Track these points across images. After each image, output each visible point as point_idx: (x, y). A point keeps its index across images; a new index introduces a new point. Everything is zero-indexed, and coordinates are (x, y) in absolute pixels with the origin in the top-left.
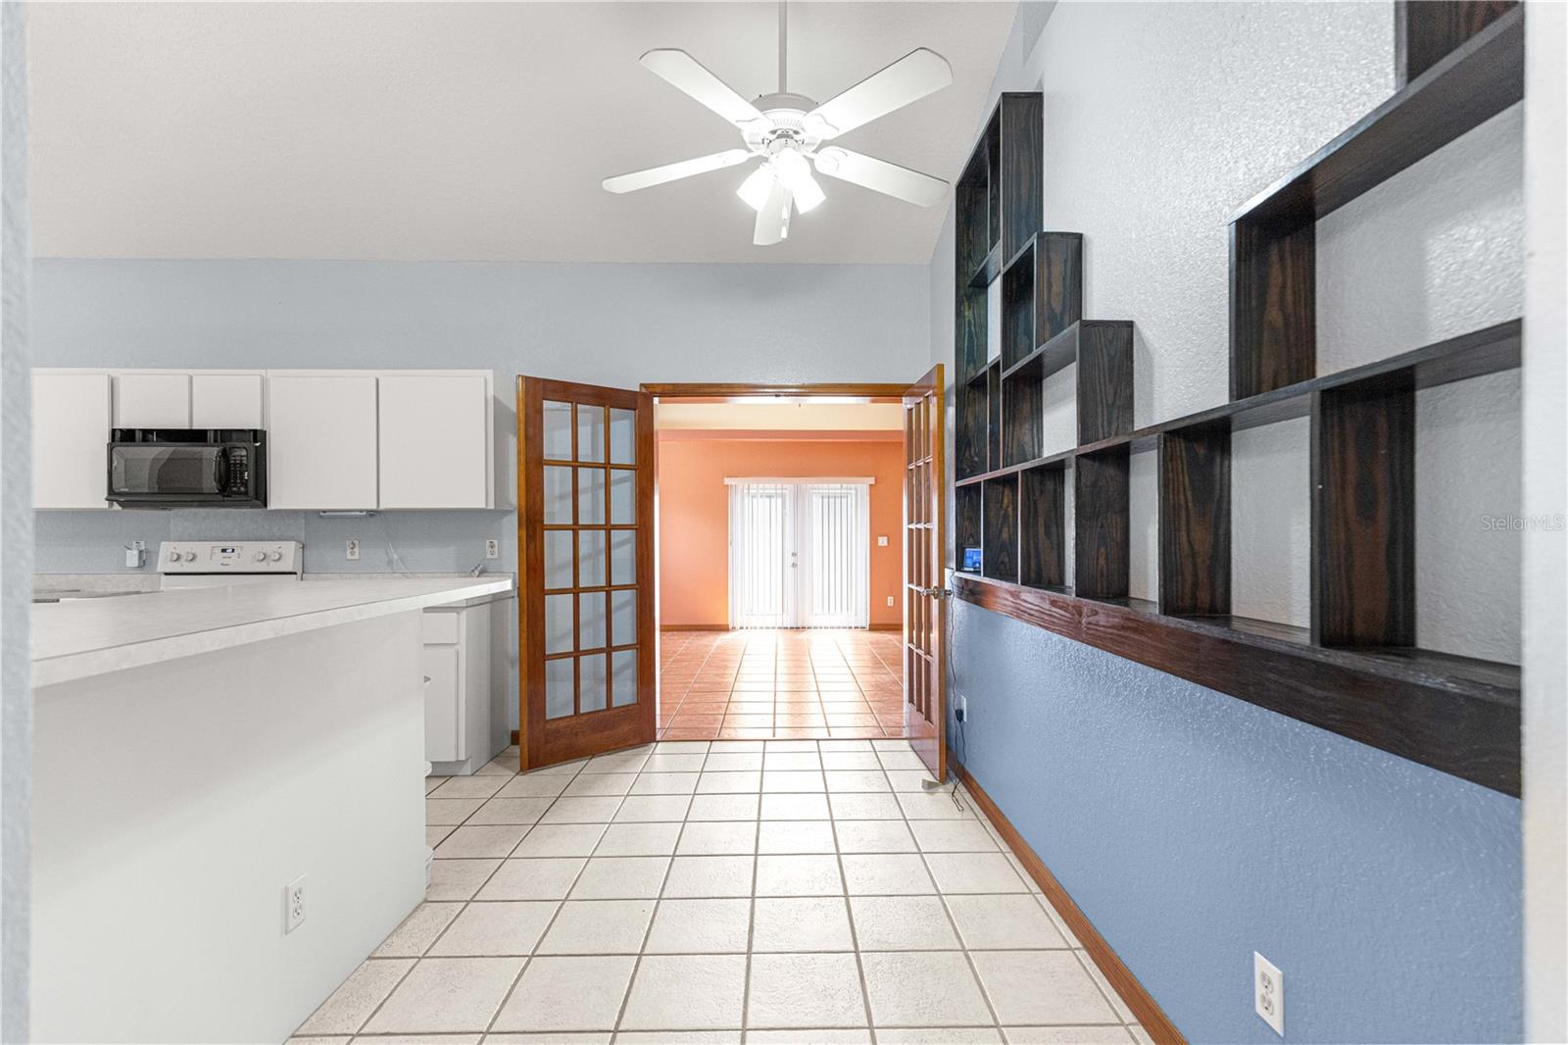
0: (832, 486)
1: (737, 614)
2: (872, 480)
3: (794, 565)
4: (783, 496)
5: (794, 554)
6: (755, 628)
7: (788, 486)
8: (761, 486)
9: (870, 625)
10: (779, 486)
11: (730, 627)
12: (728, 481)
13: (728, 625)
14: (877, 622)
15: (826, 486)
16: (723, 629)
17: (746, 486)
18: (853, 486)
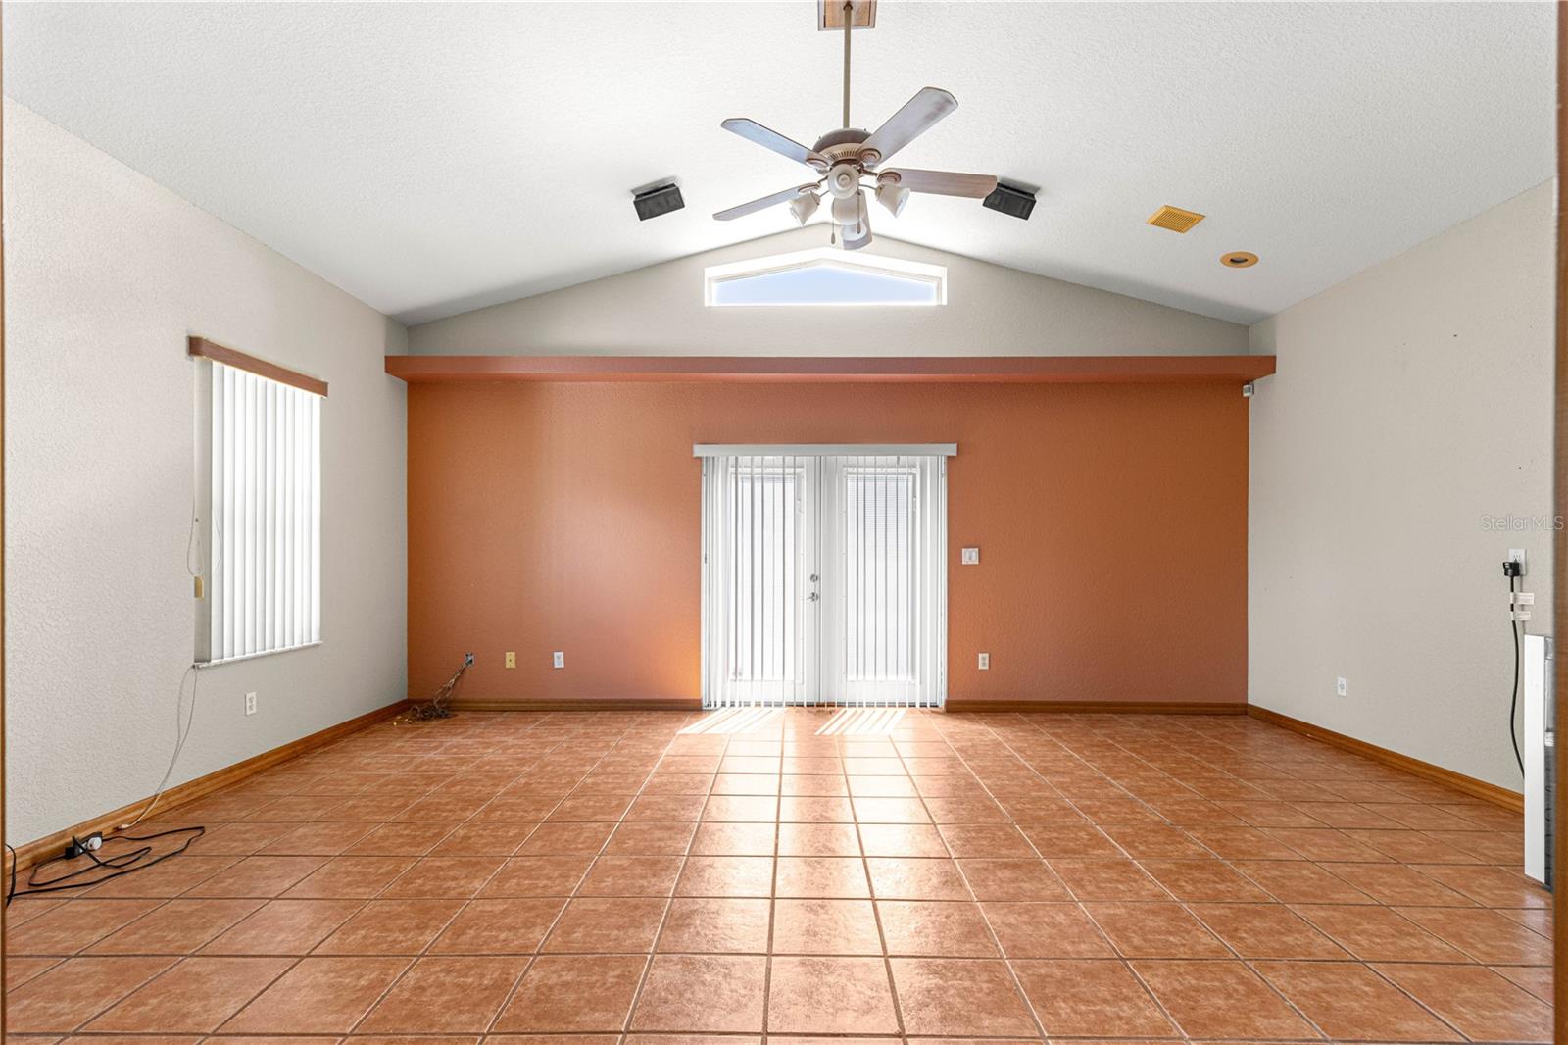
0: (881, 459)
1: (714, 680)
2: (951, 449)
3: (814, 596)
4: (796, 476)
5: (814, 578)
6: (747, 704)
7: (802, 460)
8: (757, 459)
9: (948, 703)
10: (789, 459)
11: (704, 703)
12: (699, 451)
13: (699, 701)
14: (960, 698)
15: (870, 459)
16: (693, 708)
17: (732, 459)
18: (918, 459)
